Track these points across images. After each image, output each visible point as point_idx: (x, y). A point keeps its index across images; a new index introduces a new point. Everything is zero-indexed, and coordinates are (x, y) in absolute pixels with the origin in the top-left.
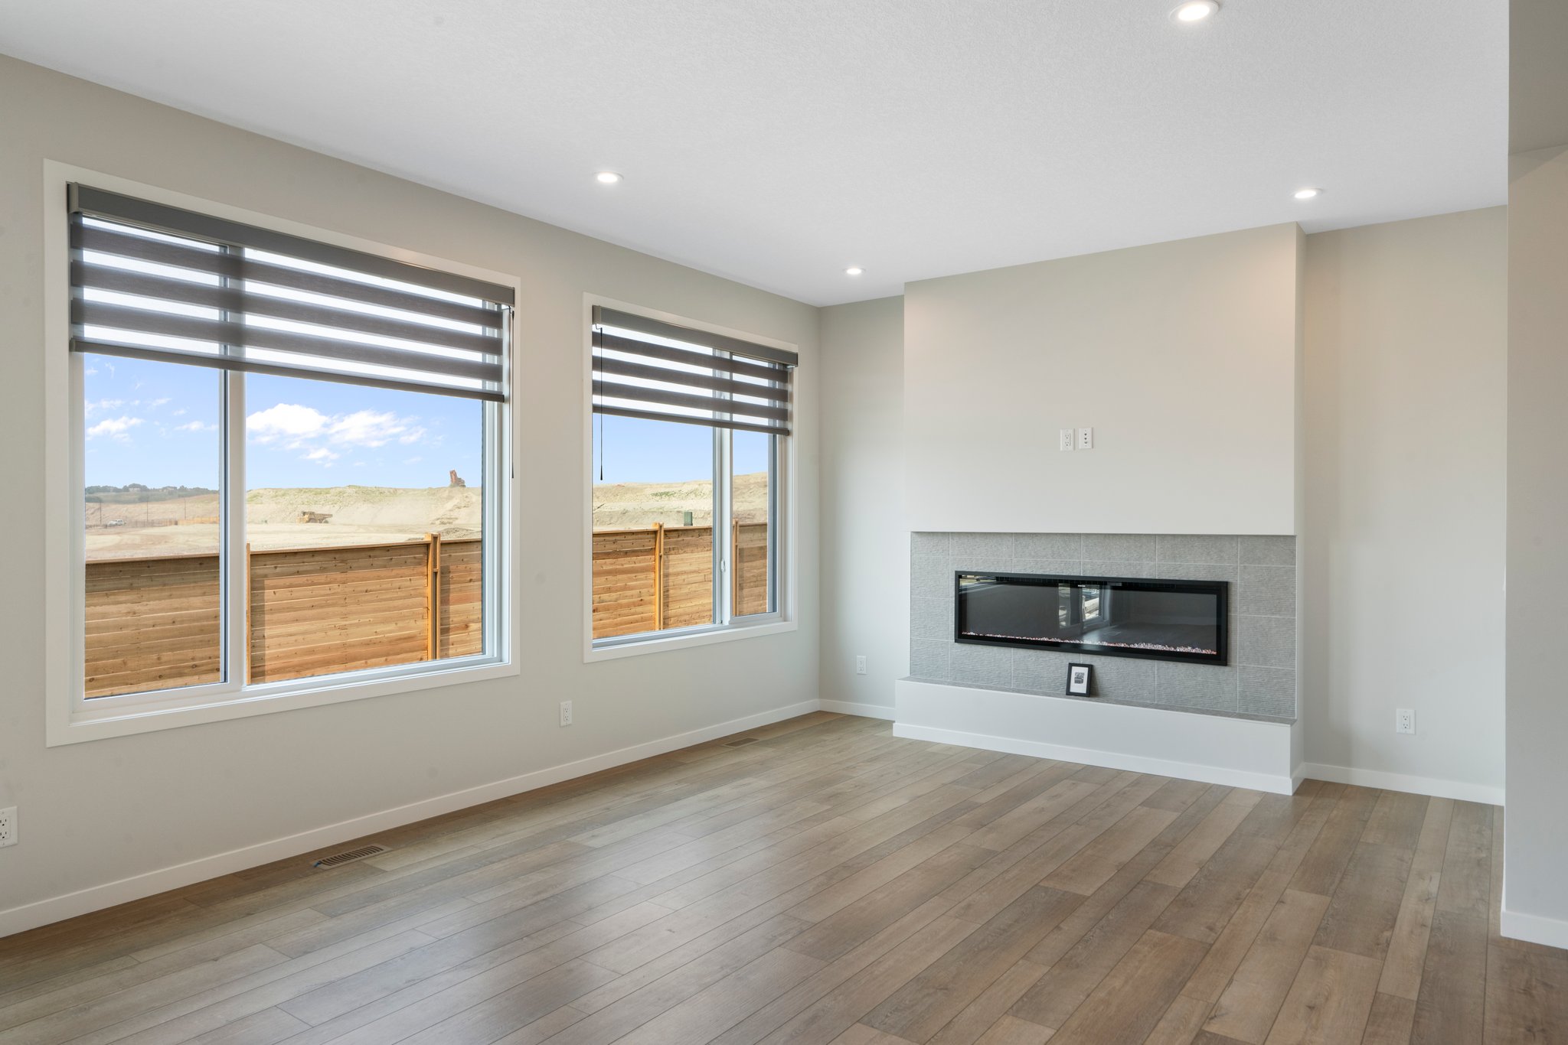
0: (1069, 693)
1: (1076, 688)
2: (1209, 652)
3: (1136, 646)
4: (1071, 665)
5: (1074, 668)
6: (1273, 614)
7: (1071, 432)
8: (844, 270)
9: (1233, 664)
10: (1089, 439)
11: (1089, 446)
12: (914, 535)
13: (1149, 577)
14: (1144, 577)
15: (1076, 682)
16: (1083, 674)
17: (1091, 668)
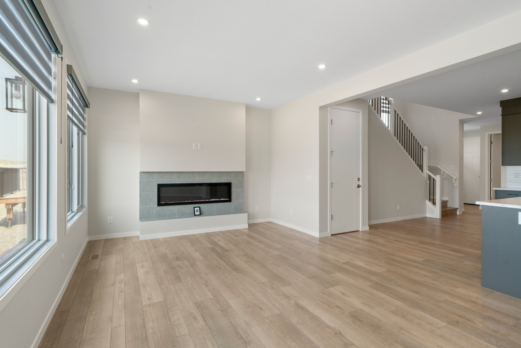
0: (195, 215)
1: (196, 213)
2: (227, 199)
3: (211, 200)
4: (194, 208)
5: (195, 208)
6: (240, 189)
7: (196, 144)
8: (131, 80)
9: (232, 201)
10: (201, 146)
11: (201, 148)
12: (141, 173)
13: (214, 182)
14: (213, 182)
15: (196, 212)
16: (198, 209)
17: (199, 207)
